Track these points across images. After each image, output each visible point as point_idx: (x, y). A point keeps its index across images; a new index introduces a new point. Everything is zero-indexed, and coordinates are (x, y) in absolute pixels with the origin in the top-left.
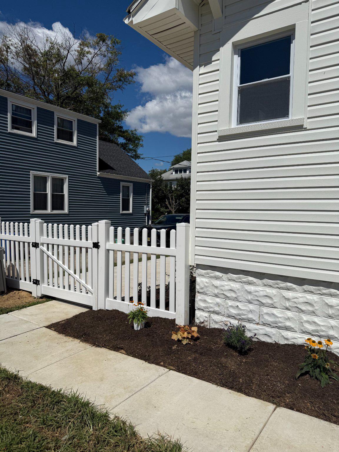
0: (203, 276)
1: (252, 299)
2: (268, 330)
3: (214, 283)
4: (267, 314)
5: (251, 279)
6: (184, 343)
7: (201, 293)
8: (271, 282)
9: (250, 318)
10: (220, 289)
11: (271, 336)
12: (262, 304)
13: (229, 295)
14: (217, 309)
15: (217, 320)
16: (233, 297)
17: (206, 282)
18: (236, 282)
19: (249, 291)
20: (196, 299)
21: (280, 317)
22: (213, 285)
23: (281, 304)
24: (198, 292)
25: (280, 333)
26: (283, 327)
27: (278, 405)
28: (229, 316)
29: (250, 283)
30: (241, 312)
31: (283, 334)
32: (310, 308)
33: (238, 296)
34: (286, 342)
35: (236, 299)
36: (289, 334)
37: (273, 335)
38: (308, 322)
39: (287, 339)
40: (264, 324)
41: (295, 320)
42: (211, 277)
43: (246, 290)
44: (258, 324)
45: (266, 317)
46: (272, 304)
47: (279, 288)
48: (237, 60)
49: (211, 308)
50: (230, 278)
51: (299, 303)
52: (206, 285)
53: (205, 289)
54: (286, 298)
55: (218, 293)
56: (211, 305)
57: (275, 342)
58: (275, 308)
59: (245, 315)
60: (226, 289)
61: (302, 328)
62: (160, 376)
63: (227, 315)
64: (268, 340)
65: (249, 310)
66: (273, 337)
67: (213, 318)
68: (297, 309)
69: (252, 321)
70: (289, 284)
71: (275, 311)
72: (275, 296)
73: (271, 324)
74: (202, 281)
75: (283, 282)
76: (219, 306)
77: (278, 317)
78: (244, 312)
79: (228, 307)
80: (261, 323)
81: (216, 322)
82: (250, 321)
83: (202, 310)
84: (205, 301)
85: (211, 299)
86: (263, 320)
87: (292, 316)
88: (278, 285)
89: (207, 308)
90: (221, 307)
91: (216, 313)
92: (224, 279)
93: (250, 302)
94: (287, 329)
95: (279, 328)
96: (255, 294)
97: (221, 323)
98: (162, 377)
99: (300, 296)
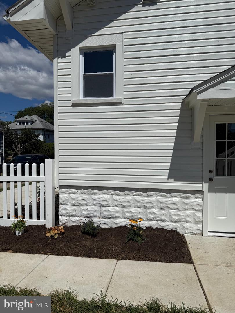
0: (64, 193)
1: (96, 203)
2: (106, 220)
3: (72, 197)
4: (105, 211)
5: (95, 191)
6: (56, 238)
7: (63, 204)
8: (107, 191)
9: (95, 215)
10: (76, 200)
11: (108, 224)
12: (102, 206)
13: (82, 203)
14: (74, 213)
15: (74, 220)
16: (84, 204)
17: (67, 197)
18: (86, 194)
19: (94, 198)
20: (59, 209)
21: (112, 212)
22: (71, 198)
23: (113, 204)
24: (61, 204)
25: (113, 221)
26: (114, 218)
27: (118, 259)
28: (82, 216)
29: (94, 194)
30: (89, 212)
31: (114, 221)
32: (128, 204)
33: (88, 203)
34: (116, 226)
35: (86, 205)
36: (117, 221)
37: (109, 223)
38: (127, 212)
39: (117, 224)
40: (103, 218)
41: (121, 212)
42: (70, 193)
43: (93, 198)
44: (100, 218)
45: (105, 213)
46: (108, 205)
47: (111, 195)
48: (82, 58)
49: (70, 213)
50: (82, 192)
51: (122, 202)
52: (67, 198)
53: (66, 202)
54: (115, 200)
55: (75, 203)
56: (70, 211)
57: (110, 227)
58: (109, 206)
59: (92, 214)
60: (80, 199)
61: (125, 216)
62: (43, 260)
63: (81, 216)
64: (106, 227)
65: (94, 210)
66: (109, 224)
67: (72, 219)
68: (121, 206)
69: (96, 217)
70: (117, 192)
71: (109, 209)
72: (109, 199)
73: (107, 216)
74: (64, 197)
75: (113, 191)
76: (75, 211)
77: (111, 212)
78: (91, 212)
79: (81, 211)
80: (101, 217)
81: (73, 222)
82: (95, 217)
83: (64, 215)
84: (66, 209)
85: (70, 207)
86: (102, 215)
87: (119, 210)
88: (111, 193)
89: (67, 213)
90: (77, 211)
91: (73, 216)
92: (79, 194)
93: (95, 205)
94: (117, 218)
95: (112, 218)
96: (98, 200)
97: (77, 222)
98: (45, 260)
99: (123, 197)
